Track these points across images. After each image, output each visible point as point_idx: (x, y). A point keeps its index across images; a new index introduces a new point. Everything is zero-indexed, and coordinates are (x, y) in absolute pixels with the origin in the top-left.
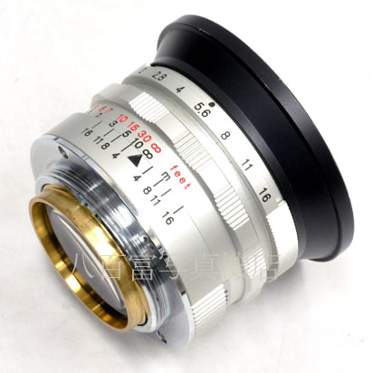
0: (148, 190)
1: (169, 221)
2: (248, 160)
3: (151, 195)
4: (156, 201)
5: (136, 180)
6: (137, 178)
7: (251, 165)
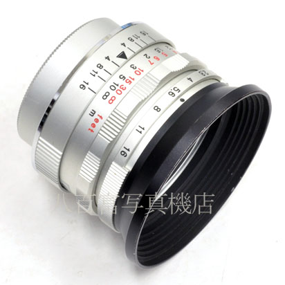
0: (100, 66)
1: (83, 87)
2: (143, 129)
3: (97, 69)
4: (94, 73)
5: (106, 58)
6: (108, 58)
7: (141, 132)
